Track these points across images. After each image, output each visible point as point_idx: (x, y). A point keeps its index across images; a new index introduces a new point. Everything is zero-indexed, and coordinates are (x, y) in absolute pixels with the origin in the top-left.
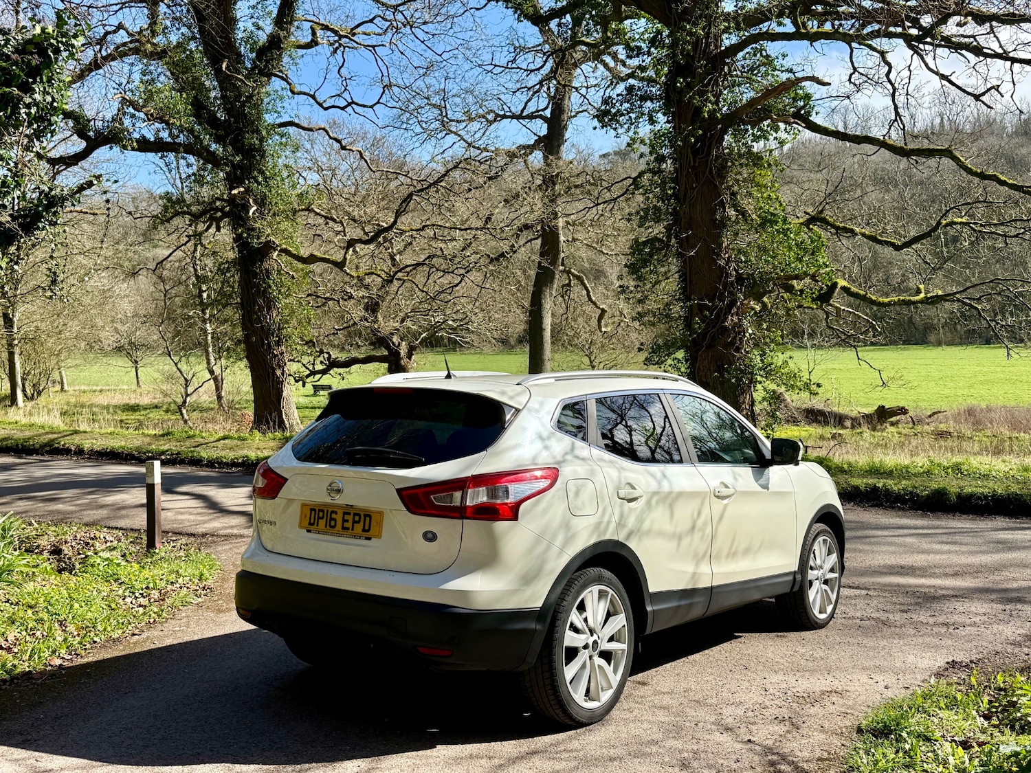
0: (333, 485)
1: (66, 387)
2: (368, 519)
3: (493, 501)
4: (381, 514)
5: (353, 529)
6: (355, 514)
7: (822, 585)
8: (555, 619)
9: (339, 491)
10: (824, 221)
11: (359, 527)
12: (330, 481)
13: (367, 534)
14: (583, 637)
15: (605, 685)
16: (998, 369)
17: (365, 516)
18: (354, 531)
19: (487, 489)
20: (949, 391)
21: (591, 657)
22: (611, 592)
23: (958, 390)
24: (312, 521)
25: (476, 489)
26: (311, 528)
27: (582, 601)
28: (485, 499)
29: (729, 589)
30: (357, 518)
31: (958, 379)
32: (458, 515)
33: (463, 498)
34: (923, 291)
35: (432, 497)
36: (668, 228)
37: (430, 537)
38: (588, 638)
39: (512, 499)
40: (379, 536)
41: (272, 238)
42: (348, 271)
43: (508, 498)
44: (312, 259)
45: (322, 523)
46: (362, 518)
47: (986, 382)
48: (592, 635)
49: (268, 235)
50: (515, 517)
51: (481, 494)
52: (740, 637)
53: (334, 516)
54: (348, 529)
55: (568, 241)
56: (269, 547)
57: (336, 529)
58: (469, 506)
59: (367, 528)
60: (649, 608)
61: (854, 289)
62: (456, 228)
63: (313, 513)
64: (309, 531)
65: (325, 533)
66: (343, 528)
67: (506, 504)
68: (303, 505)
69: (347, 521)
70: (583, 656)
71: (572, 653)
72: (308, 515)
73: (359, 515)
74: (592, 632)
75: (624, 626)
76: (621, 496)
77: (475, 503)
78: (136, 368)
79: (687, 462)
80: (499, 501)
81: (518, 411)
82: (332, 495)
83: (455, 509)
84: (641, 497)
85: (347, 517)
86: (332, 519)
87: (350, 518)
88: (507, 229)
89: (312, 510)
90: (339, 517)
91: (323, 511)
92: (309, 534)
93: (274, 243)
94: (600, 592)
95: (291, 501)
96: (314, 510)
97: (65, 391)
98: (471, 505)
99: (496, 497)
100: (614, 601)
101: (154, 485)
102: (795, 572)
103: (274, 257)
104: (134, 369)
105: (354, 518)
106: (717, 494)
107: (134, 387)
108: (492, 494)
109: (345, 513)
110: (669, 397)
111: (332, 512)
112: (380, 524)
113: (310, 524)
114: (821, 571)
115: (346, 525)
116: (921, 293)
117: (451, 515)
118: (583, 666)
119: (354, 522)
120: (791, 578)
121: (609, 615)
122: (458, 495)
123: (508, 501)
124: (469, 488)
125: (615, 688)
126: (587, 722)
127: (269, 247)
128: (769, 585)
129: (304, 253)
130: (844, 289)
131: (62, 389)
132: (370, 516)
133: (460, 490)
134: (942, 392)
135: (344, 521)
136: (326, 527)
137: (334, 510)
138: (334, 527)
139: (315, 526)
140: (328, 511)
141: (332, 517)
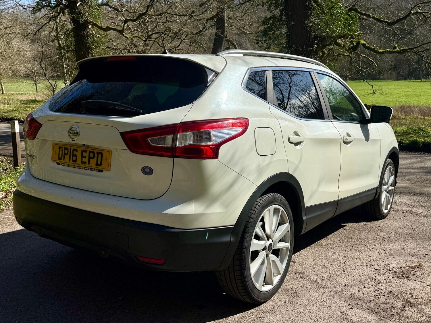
0: (72, 129)
1: (4, 92)
2: (100, 156)
3: (199, 143)
4: (109, 151)
5: (89, 163)
6: (90, 152)
7: (387, 194)
8: (244, 232)
9: (77, 134)
10: (356, 10)
11: (93, 162)
12: (70, 125)
13: (99, 167)
14: (262, 242)
15: (275, 272)
16: (410, 90)
17: (98, 153)
18: (90, 165)
19: (193, 134)
20: (390, 99)
21: (267, 255)
22: (281, 209)
23: (394, 99)
25: (185, 134)
26: (60, 161)
27: (263, 217)
28: (191, 142)
29: (347, 200)
30: (92, 155)
31: (393, 94)
32: (169, 154)
33: (174, 140)
34: (397, 47)
35: (149, 139)
36: (281, 11)
37: (147, 171)
38: (266, 243)
39: (213, 142)
40: (108, 169)
41: (88, 18)
42: (125, 35)
43: (210, 141)
44: (108, 29)
45: (67, 158)
46: (96, 155)
47: (405, 96)
48: (268, 240)
49: (87, 17)
50: (215, 156)
51: (188, 137)
52: (345, 226)
53: (75, 153)
54: (85, 163)
55: (229, 26)
56: (36, 174)
57: (77, 163)
58: (179, 147)
59: (99, 163)
60: (304, 218)
61: (367, 45)
62: (176, 15)
63: (61, 150)
64: (58, 164)
65: (70, 166)
66: (82, 162)
67: (209, 146)
68: (54, 144)
69: (85, 157)
70: (262, 255)
71: (255, 254)
72: (58, 152)
73: (93, 153)
74: (268, 237)
75: (289, 231)
76: (291, 141)
77: (183, 145)
78: (36, 84)
79: (327, 119)
80: (203, 143)
81: (217, 74)
82: (72, 137)
83: (167, 149)
84: (303, 141)
85: (84, 154)
86: (73, 155)
87: (86, 154)
88: (201, 16)
89: (60, 148)
90: (79, 154)
91: (67, 149)
92: (58, 166)
93: (89, 20)
94: (275, 209)
95: (45, 141)
96: (62, 148)
97: (4, 93)
98: (180, 146)
99: (201, 141)
100: (283, 215)
101: (15, 133)
102: (377, 187)
103: (90, 27)
104: (35, 85)
105: (89, 155)
106: (345, 140)
107: (35, 92)
108: (198, 138)
109: (83, 151)
110: (316, 74)
111: (74, 150)
112: (109, 159)
113: (59, 158)
114: (387, 186)
115: (84, 160)
116: (396, 48)
117: (164, 153)
118: (263, 263)
119: (90, 158)
120: (375, 191)
121: (280, 224)
122: (170, 138)
123: (211, 144)
124: (178, 132)
125: (282, 274)
126: (264, 301)
127: (87, 23)
128: (366, 196)
129: (104, 26)
130: (363, 44)
131: (3, 93)
132: (101, 154)
133: (171, 134)
134: (387, 100)
135: (83, 157)
136: (70, 161)
137: (75, 148)
138: (75, 161)
139: (62, 160)
140: (71, 149)
141: (74, 154)
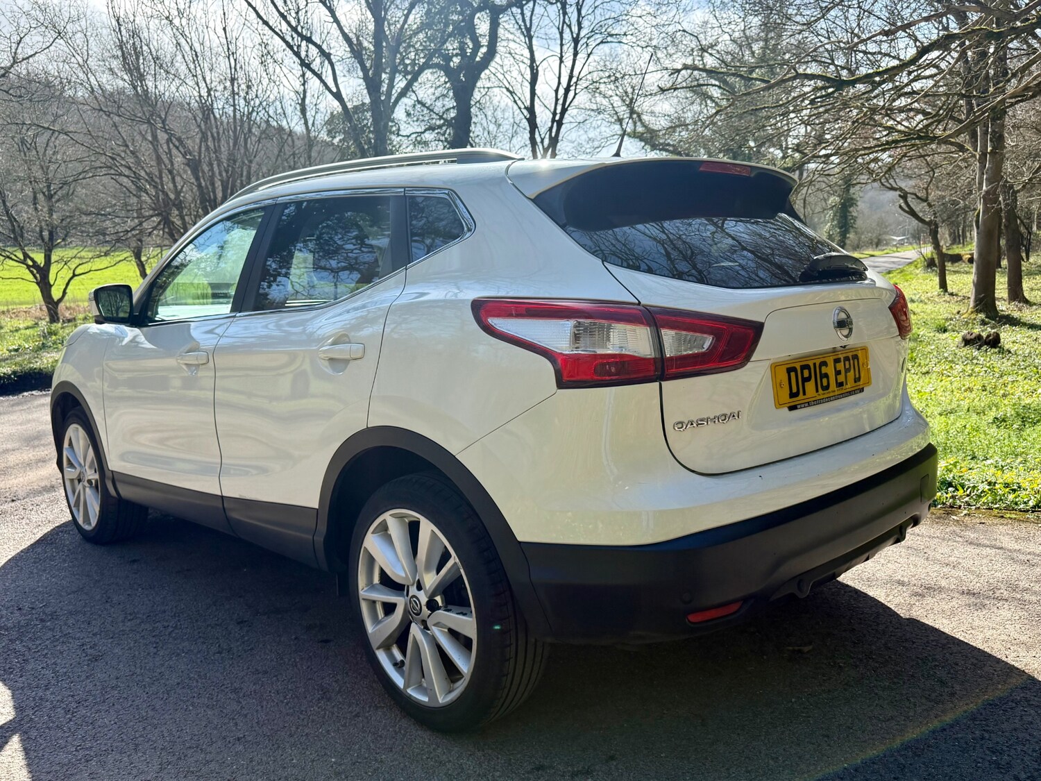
2: (856, 361)
5: (846, 383)
6: (845, 359)
11: (851, 378)
13: (860, 385)
17: (853, 357)
18: (848, 385)
24: (794, 390)
26: (795, 401)
40: (870, 382)
45: (810, 386)
46: (852, 362)
53: (824, 370)
54: (842, 384)
59: (857, 375)
63: (793, 374)
64: (792, 408)
65: (818, 402)
66: (837, 385)
68: (775, 367)
69: (840, 372)
72: (786, 382)
73: (849, 359)
85: (838, 367)
86: (822, 376)
87: (841, 366)
89: (789, 370)
90: (830, 370)
91: (807, 367)
92: (794, 412)
96: (794, 369)
105: (845, 365)
109: (837, 361)
111: (821, 364)
112: (869, 365)
113: (793, 395)
115: (839, 379)
119: (846, 371)
132: (857, 357)
135: (837, 373)
136: (817, 391)
137: (822, 360)
138: (827, 387)
139: (801, 396)
140: (815, 364)
141: (823, 372)
